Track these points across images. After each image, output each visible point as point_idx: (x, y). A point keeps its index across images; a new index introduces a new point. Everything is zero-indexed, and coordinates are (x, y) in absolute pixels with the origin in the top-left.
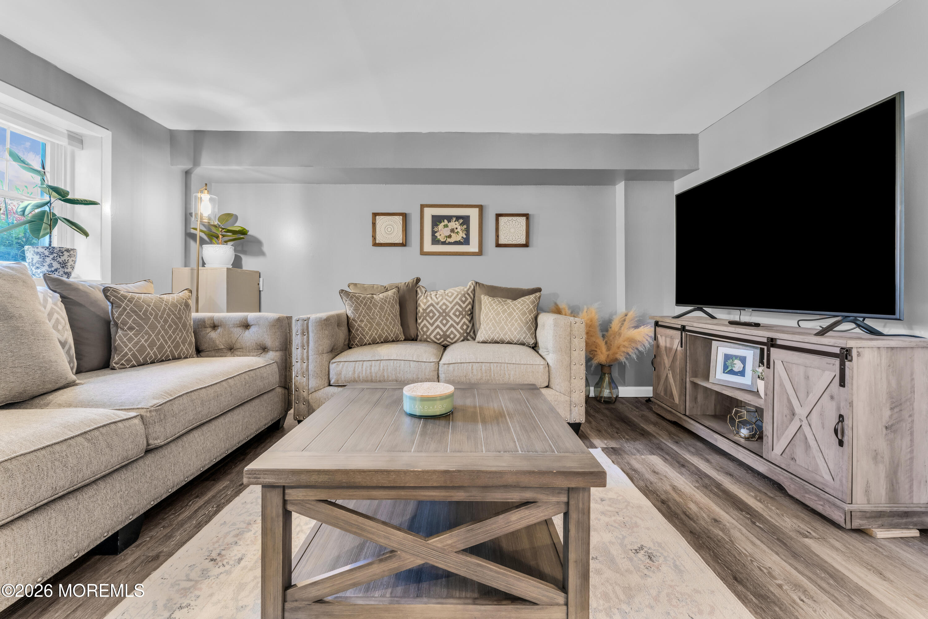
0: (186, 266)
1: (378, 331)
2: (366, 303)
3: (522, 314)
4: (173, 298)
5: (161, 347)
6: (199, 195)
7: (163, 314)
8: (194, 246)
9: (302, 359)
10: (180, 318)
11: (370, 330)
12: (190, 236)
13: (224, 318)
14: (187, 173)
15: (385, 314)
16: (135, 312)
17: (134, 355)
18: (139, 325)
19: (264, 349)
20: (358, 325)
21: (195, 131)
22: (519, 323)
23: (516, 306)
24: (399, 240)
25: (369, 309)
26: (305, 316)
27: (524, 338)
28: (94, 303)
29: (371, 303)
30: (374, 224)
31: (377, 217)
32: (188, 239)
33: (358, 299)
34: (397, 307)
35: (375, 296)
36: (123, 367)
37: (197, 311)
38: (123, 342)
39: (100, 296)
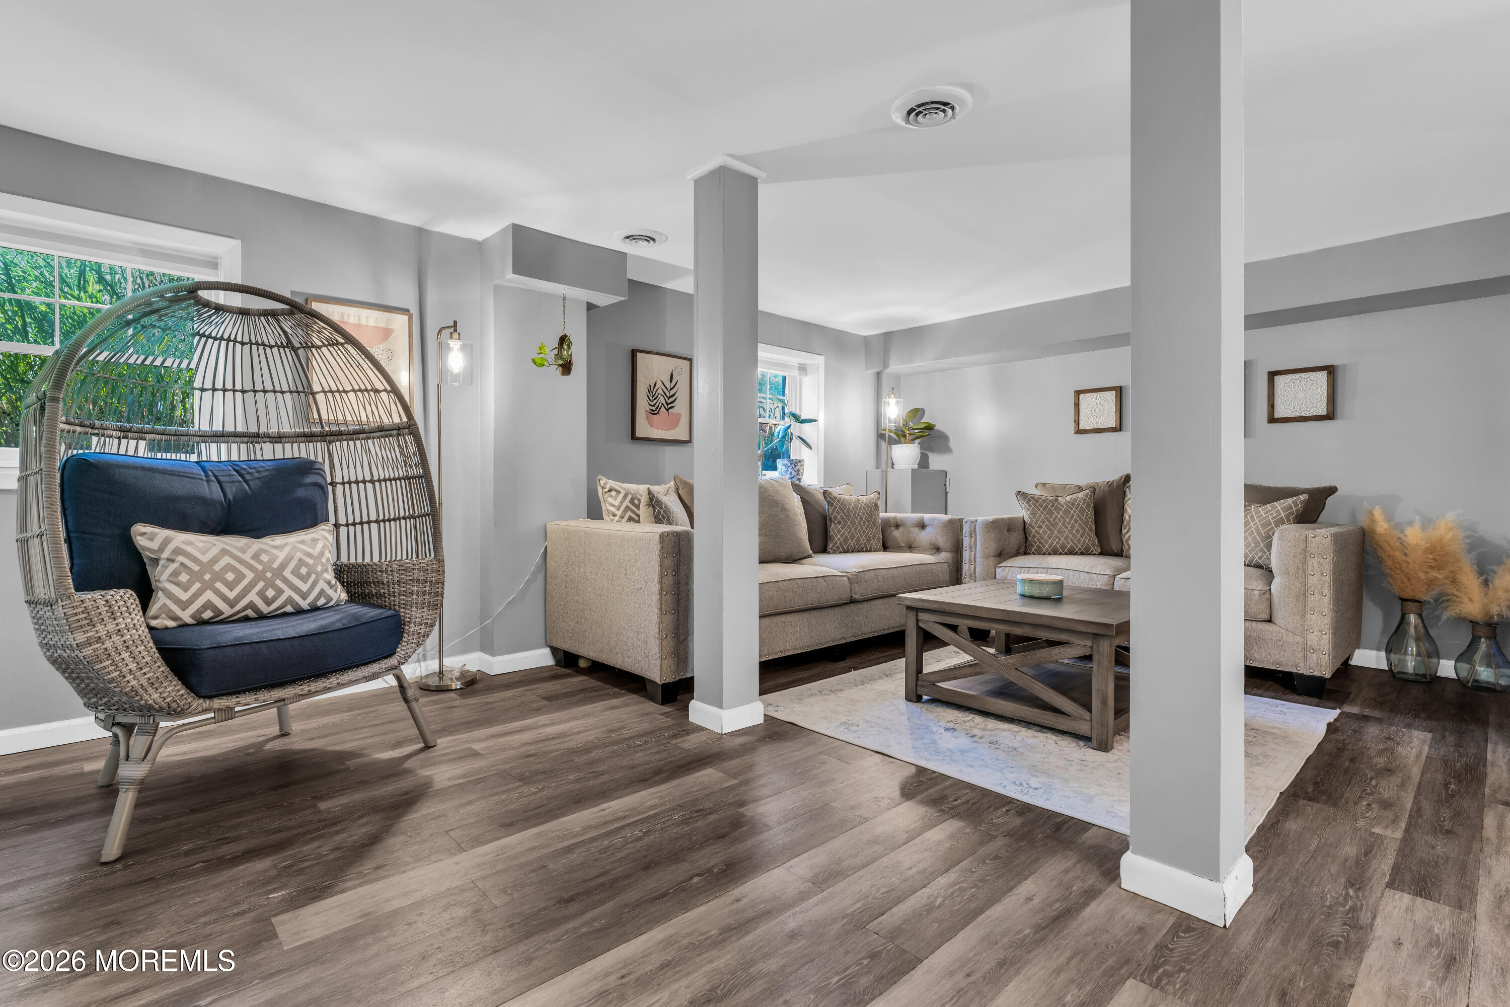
0: (877, 468)
1: (1060, 539)
2: (1046, 506)
3: (1262, 525)
4: (866, 500)
5: (858, 540)
6: (888, 400)
7: (859, 512)
8: (884, 445)
9: (970, 561)
10: (871, 517)
11: (1049, 537)
12: (881, 436)
13: (905, 518)
14: (879, 375)
15: (1070, 520)
16: (841, 509)
17: (841, 543)
18: (845, 521)
19: (937, 549)
20: (1036, 531)
21: (886, 334)
22: (1255, 537)
23: (1257, 512)
24: (1112, 424)
25: (1050, 513)
26: (973, 519)
27: (1260, 558)
28: (817, 502)
29: (1052, 506)
30: (1077, 405)
31: (1081, 396)
32: (879, 440)
33: (1037, 502)
34: (1090, 512)
35: (1059, 498)
36: (834, 552)
37: (886, 512)
38: (835, 533)
39: (821, 497)
